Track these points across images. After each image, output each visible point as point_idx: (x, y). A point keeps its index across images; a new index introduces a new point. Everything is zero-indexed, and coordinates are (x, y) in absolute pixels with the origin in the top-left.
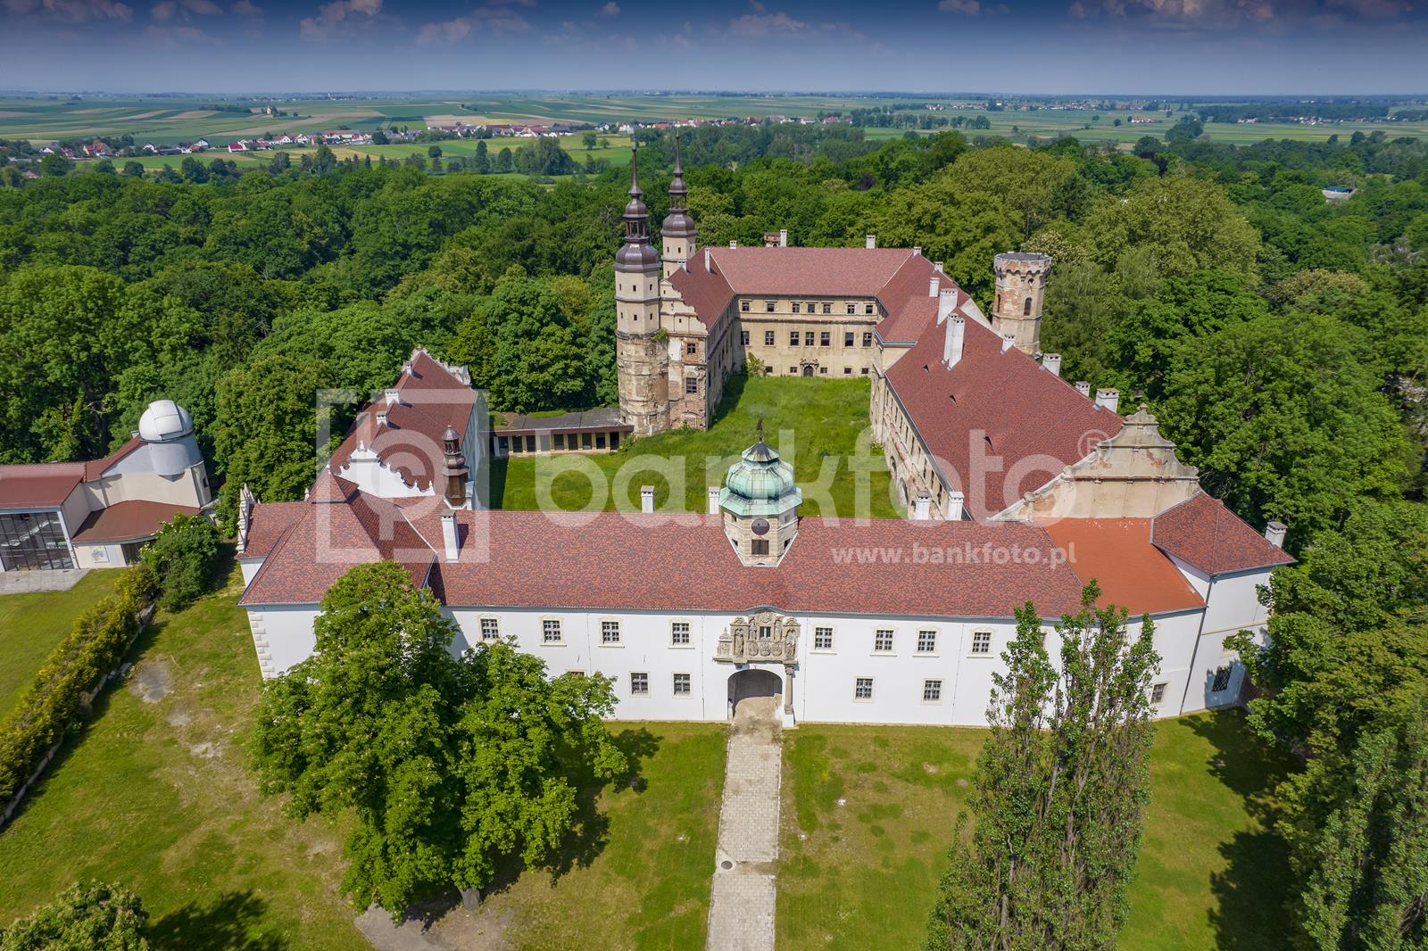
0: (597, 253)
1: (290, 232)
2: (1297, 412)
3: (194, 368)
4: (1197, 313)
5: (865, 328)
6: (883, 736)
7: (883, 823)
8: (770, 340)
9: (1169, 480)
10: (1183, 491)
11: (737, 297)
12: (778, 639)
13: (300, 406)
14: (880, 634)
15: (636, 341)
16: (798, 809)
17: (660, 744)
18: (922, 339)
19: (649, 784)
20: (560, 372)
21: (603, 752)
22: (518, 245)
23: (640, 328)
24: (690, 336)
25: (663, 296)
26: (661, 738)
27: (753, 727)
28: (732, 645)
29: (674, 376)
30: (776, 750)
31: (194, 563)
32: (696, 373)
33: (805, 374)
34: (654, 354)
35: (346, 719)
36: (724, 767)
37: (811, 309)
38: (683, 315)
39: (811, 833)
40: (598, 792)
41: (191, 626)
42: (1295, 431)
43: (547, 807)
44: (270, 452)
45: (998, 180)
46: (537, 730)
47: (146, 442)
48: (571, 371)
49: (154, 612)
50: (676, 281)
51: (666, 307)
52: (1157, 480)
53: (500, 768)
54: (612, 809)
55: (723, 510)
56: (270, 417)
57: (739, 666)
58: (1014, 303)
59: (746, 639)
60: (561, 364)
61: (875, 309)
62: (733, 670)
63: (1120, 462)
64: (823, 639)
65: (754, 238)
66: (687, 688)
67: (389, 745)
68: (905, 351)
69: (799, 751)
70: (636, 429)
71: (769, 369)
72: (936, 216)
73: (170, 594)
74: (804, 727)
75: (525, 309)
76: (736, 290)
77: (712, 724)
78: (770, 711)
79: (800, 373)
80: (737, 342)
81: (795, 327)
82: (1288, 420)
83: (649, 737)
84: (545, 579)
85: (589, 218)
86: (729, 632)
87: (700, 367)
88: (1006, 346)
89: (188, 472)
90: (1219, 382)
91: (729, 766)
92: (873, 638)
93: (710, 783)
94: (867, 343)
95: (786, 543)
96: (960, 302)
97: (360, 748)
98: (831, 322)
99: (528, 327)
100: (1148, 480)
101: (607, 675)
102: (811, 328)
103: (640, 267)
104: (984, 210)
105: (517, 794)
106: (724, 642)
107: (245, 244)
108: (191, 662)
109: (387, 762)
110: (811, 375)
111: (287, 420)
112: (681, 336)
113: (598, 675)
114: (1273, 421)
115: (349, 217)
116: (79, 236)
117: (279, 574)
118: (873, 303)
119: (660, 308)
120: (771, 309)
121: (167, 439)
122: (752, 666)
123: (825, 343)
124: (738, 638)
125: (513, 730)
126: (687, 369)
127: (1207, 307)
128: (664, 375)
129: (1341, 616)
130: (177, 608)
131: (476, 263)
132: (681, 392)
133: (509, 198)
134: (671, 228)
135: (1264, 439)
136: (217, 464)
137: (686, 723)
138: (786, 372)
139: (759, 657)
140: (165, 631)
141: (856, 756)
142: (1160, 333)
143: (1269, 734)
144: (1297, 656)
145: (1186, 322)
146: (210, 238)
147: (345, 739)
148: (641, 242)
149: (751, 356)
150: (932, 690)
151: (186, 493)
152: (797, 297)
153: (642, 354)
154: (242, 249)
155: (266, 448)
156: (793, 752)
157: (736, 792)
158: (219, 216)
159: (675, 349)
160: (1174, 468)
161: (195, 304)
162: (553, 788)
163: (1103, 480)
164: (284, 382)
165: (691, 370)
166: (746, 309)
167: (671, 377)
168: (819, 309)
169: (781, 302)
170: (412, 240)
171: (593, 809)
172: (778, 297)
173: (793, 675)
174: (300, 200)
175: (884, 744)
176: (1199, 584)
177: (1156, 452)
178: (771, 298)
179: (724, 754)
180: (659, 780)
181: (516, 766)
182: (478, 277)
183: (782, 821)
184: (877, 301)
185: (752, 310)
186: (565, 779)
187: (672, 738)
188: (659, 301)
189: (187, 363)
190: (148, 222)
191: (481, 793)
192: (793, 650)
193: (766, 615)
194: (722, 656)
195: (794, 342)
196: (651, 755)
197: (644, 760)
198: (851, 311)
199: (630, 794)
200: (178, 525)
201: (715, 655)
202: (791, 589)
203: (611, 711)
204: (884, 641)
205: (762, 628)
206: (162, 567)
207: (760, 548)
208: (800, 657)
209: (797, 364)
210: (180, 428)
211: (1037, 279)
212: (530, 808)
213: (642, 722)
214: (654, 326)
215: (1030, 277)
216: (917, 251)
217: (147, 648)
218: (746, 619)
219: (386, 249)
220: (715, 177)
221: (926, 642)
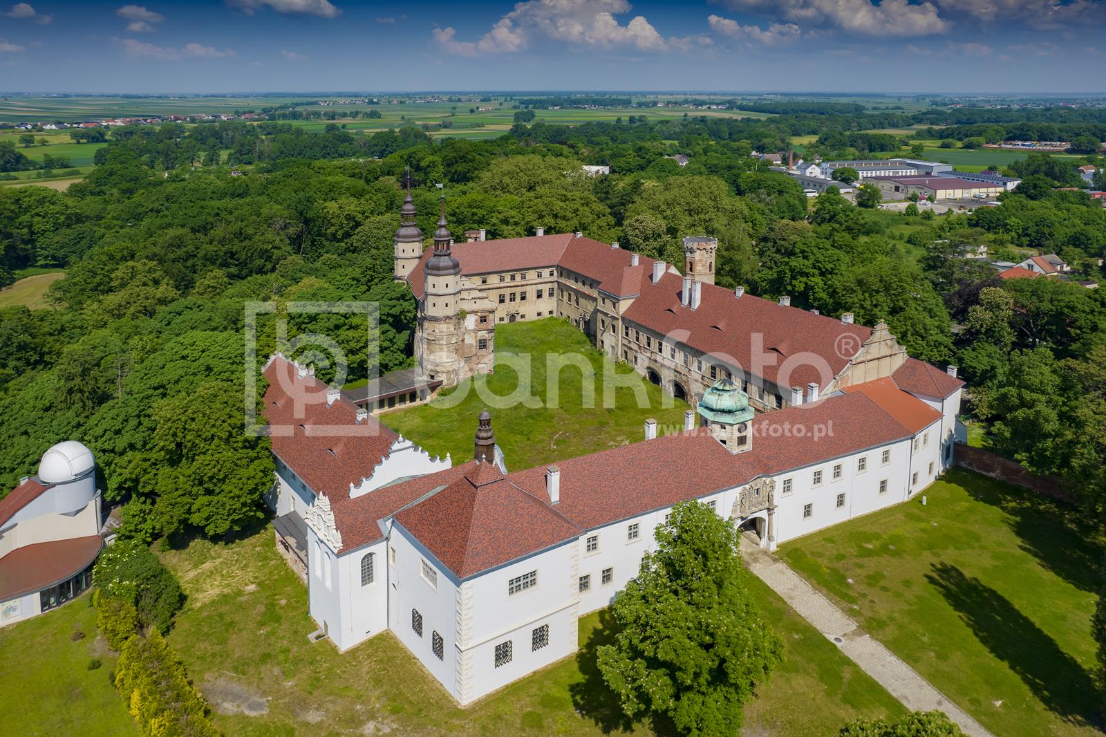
5: (550, 286)
6: (826, 537)
7: (882, 583)
10: (902, 359)
12: (764, 494)
14: (816, 474)
16: (835, 594)
18: (643, 291)
23: (450, 311)
24: (483, 311)
27: (753, 557)
28: (739, 506)
29: (470, 340)
30: (782, 566)
32: (487, 335)
33: (510, 321)
37: (513, 278)
39: (857, 603)
47: (53, 485)
57: (744, 519)
58: (703, 266)
59: (747, 500)
61: (555, 273)
62: (740, 523)
63: (875, 350)
64: (788, 486)
68: (632, 301)
69: (796, 561)
70: (445, 383)
74: (781, 547)
78: (751, 545)
79: (506, 321)
81: (502, 291)
86: (738, 499)
87: (490, 331)
88: (739, 294)
91: (769, 585)
92: (812, 478)
94: (551, 295)
96: (667, 268)
98: (527, 285)
102: (513, 290)
110: (515, 321)
112: (475, 313)
118: (554, 269)
120: (484, 282)
122: (750, 517)
123: (523, 298)
126: (480, 333)
128: (464, 341)
132: (474, 350)
134: (407, 237)
139: (755, 509)
141: (827, 553)
148: (448, 255)
150: (841, 500)
152: (503, 271)
153: (452, 329)
156: (793, 563)
157: (792, 598)
163: (869, 361)
165: (483, 334)
167: (468, 341)
168: (518, 276)
169: (491, 276)
173: (771, 516)
176: (935, 405)
177: (888, 342)
178: (486, 275)
179: (758, 578)
183: (834, 604)
184: (556, 267)
192: (772, 499)
193: (759, 481)
194: (734, 516)
195: (502, 301)
198: (540, 276)
202: (765, 461)
207: (742, 441)
208: (775, 502)
209: (504, 315)
214: (458, 309)
218: (749, 486)
221: (837, 472)
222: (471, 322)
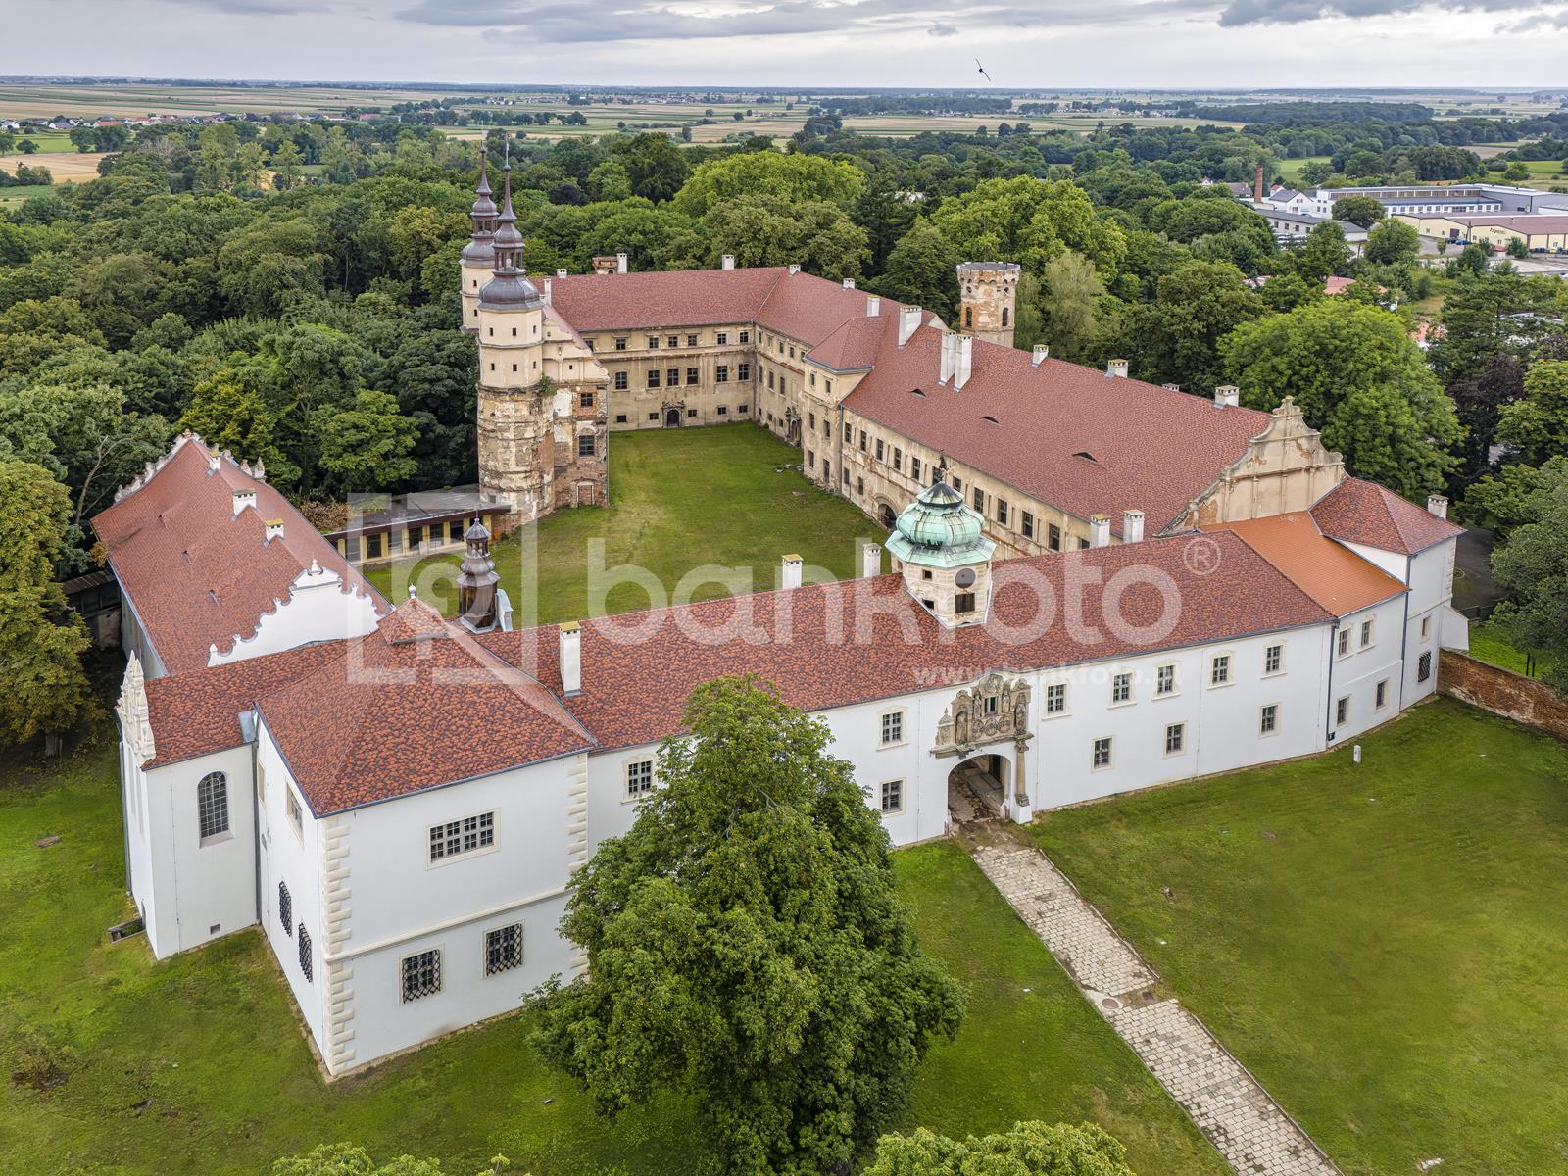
5: (740, 359)
8: (622, 384)
9: (1318, 469)
10: (1331, 477)
12: (1006, 710)
14: (1117, 681)
15: (516, 396)
18: (878, 361)
23: (521, 380)
28: (953, 730)
29: (563, 435)
30: (1036, 853)
33: (669, 420)
34: (539, 411)
36: (996, 890)
37: (673, 343)
38: (576, 359)
57: (961, 756)
58: (990, 315)
59: (970, 718)
61: (752, 337)
62: (955, 761)
63: (1273, 458)
64: (1056, 699)
66: (897, 801)
68: (861, 377)
70: (515, 511)
71: (622, 419)
74: (1043, 818)
79: (662, 419)
81: (654, 366)
86: (950, 714)
87: (599, 422)
88: (1039, 358)
91: (1000, 887)
92: (1110, 688)
94: (743, 376)
98: (698, 356)
100: (1299, 471)
102: (674, 365)
106: (944, 727)
110: (677, 420)
112: (572, 385)
118: (748, 329)
120: (621, 346)
122: (976, 753)
123: (693, 381)
124: (961, 718)
126: (580, 425)
128: (550, 435)
132: (572, 456)
138: (644, 420)
139: (984, 738)
150: (1175, 738)
152: (655, 329)
157: (1038, 916)
160: (1321, 456)
163: (1260, 477)
165: (586, 426)
167: (558, 438)
168: (683, 343)
169: (634, 337)
172: (627, 331)
173: (1022, 754)
178: (621, 334)
179: (982, 874)
184: (755, 327)
185: (598, 349)
192: (1023, 720)
193: (992, 682)
194: (942, 747)
195: (653, 382)
198: (722, 340)
201: (934, 748)
205: (986, 700)
207: (964, 604)
208: (1030, 726)
209: (657, 410)
214: (537, 376)
216: (794, 269)
221: (1165, 681)
222: (563, 403)
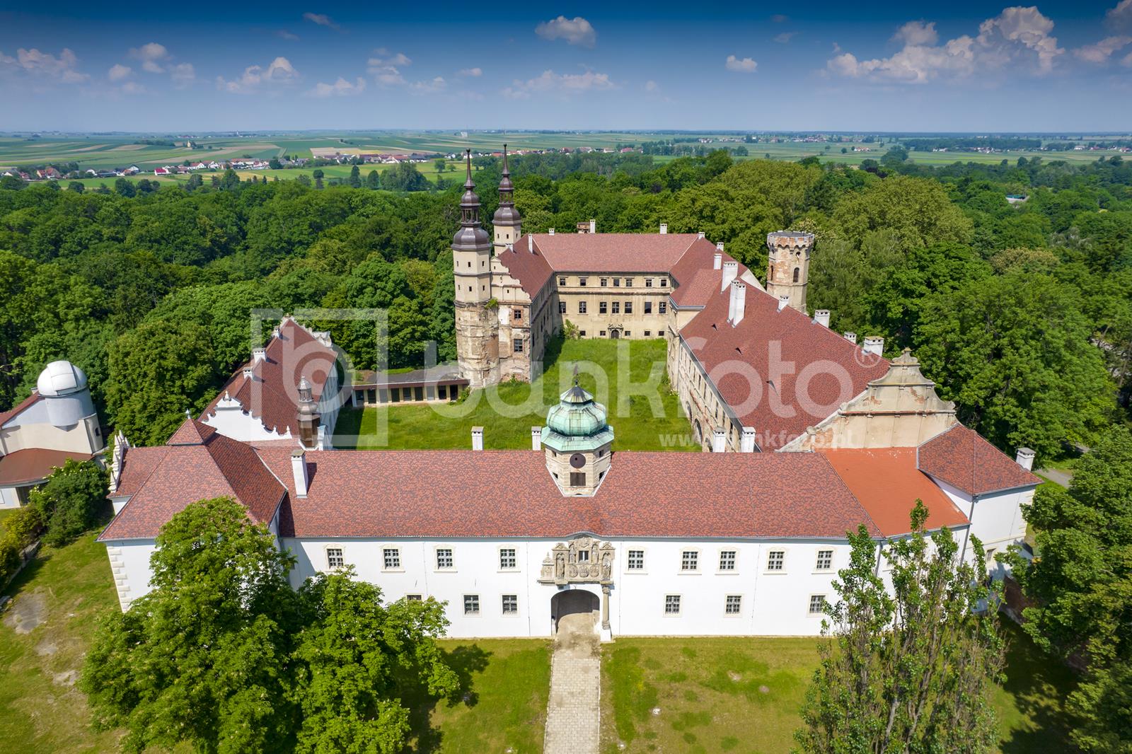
0: (442, 242)
1: (195, 232)
2: (1033, 354)
3: (94, 336)
4: (936, 276)
5: (660, 298)
6: (690, 647)
7: (694, 730)
8: (583, 310)
9: (930, 413)
10: (943, 422)
11: (555, 274)
12: (595, 561)
13: (180, 364)
14: (686, 554)
15: (471, 308)
16: (617, 719)
17: (489, 659)
18: (709, 303)
19: (480, 699)
20: (409, 336)
21: (436, 671)
22: (377, 238)
23: (475, 297)
24: (516, 304)
25: (493, 271)
26: (490, 653)
27: (574, 642)
28: (554, 568)
29: (504, 337)
30: (596, 663)
31: (79, 503)
32: (522, 335)
33: (612, 337)
34: (486, 319)
35: (179, 652)
36: (549, 680)
37: (616, 284)
38: (511, 286)
39: (629, 742)
40: (433, 707)
41: (73, 559)
42: (1032, 370)
43: (381, 729)
44: (152, 404)
45: (762, 184)
46: (372, 654)
47: (43, 398)
48: (417, 334)
49: (39, 547)
50: (504, 259)
51: (496, 280)
52: (920, 414)
53: (335, 694)
54: (446, 724)
55: (544, 446)
56: (152, 374)
57: (560, 587)
58: (785, 272)
59: (566, 562)
60: (409, 330)
61: (668, 283)
62: (555, 590)
63: (888, 399)
64: (636, 560)
65: (569, 227)
66: (514, 608)
67: (223, 678)
68: (695, 314)
69: (617, 663)
70: (472, 383)
71: (583, 333)
72: (715, 208)
73: (55, 531)
74: (620, 641)
75: (379, 284)
76: (556, 270)
77: (537, 640)
78: (589, 627)
79: (608, 336)
80: (556, 311)
81: (604, 299)
82: (1025, 360)
83: (480, 653)
84: (386, 512)
85: (435, 215)
86: (551, 556)
87: (525, 330)
88: (782, 305)
89: (82, 423)
90: (963, 333)
91: (553, 679)
92: (680, 559)
93: (536, 696)
94: (662, 311)
95: (601, 475)
96: (740, 273)
97: (192, 681)
98: (632, 294)
99: (381, 299)
100: (913, 414)
101: (439, 600)
102: (616, 299)
103: (474, 246)
104: (753, 204)
105: (353, 717)
106: (547, 565)
107: (156, 241)
108: (67, 593)
109: (219, 695)
110: (617, 337)
111: (168, 376)
112: (509, 304)
113: (431, 600)
114: (1012, 362)
115: (246, 221)
116: (16, 234)
117: (138, 511)
118: (666, 278)
119: (491, 281)
120: (583, 284)
121: (62, 394)
122: (572, 587)
123: (628, 311)
124: (560, 561)
125: (348, 655)
126: (515, 332)
127: (946, 271)
128: (495, 336)
129: (1104, 531)
130: (61, 543)
131: (342, 252)
132: (509, 351)
133: (374, 205)
134: (501, 218)
135: (1007, 378)
136: (109, 416)
137: (514, 640)
138: (597, 335)
139: (579, 578)
140: (47, 565)
141: (667, 667)
142: (908, 293)
143: (1045, 641)
144: (1070, 569)
145: (929, 284)
146: (129, 237)
147: (176, 673)
148: (474, 226)
149: (568, 322)
150: (733, 604)
151: (80, 442)
152: (605, 273)
153: (477, 319)
154: (156, 246)
155: (148, 400)
156: (610, 665)
157: (560, 704)
158: (137, 219)
159: (504, 315)
160: (934, 403)
161: (98, 282)
162: (388, 710)
163: (874, 415)
164: (166, 343)
165: (518, 333)
166: (563, 283)
167: (501, 339)
168: (623, 283)
169: (591, 278)
170: (295, 238)
171: (428, 724)
172: (589, 274)
173: (609, 594)
174: (204, 207)
175: (691, 654)
176: (962, 504)
177: (919, 390)
178: (583, 275)
179: (548, 668)
180: (489, 694)
181: (350, 691)
182: (345, 263)
183: (602, 731)
184: (670, 276)
185: (568, 284)
186: (399, 700)
187: (501, 654)
188: (490, 275)
189: (88, 330)
190: (76, 223)
191: (317, 718)
192: (608, 571)
193: (584, 540)
194: (546, 578)
195: (603, 311)
196: (481, 670)
197: (475, 675)
198: (648, 284)
199: (462, 709)
200: (68, 470)
201: (539, 577)
202: (606, 516)
203: (443, 632)
204: (690, 561)
205: (581, 552)
206: (49, 507)
207: (578, 480)
208: (614, 578)
209: (605, 328)
210: (74, 384)
211: (803, 252)
212: (365, 730)
213: (474, 640)
214: (486, 296)
215: (797, 250)
216: (701, 235)
217: (27, 581)
218: (566, 544)
219: (274, 245)
220: (536, 184)
221: (727, 561)
